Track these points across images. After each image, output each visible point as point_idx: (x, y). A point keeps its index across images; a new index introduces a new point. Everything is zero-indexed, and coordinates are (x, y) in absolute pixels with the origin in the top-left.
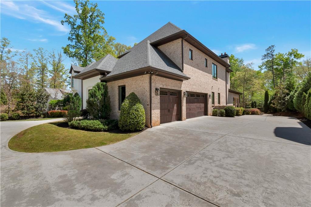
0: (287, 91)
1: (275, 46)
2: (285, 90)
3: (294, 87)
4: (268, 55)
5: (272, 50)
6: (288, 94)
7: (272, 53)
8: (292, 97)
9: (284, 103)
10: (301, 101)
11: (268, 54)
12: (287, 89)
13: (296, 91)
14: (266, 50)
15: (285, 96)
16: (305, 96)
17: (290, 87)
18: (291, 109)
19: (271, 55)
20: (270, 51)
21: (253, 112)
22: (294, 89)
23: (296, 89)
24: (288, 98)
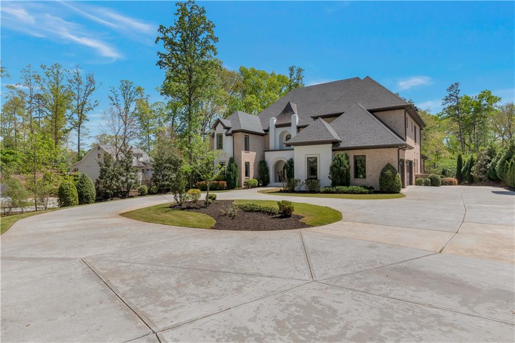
0: (489, 158)
1: (460, 84)
2: (487, 156)
3: (496, 154)
4: (452, 97)
5: (456, 90)
6: (489, 161)
7: (457, 94)
8: (494, 165)
9: (486, 172)
10: (503, 169)
11: (451, 95)
12: (489, 155)
13: (498, 158)
14: (448, 90)
15: (486, 164)
16: (507, 165)
17: (492, 153)
18: (493, 178)
19: (455, 98)
20: (454, 91)
21: (451, 181)
22: (496, 155)
23: (498, 156)
24: (490, 166)
